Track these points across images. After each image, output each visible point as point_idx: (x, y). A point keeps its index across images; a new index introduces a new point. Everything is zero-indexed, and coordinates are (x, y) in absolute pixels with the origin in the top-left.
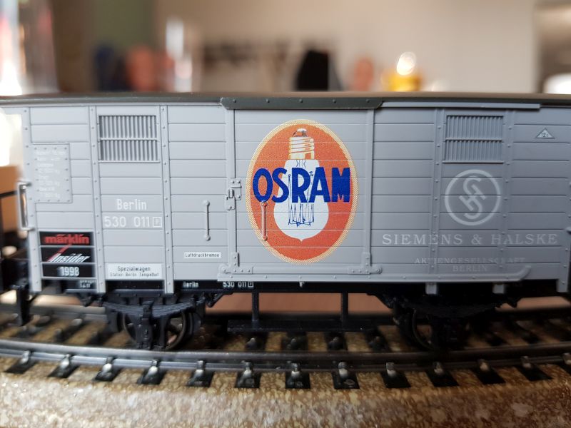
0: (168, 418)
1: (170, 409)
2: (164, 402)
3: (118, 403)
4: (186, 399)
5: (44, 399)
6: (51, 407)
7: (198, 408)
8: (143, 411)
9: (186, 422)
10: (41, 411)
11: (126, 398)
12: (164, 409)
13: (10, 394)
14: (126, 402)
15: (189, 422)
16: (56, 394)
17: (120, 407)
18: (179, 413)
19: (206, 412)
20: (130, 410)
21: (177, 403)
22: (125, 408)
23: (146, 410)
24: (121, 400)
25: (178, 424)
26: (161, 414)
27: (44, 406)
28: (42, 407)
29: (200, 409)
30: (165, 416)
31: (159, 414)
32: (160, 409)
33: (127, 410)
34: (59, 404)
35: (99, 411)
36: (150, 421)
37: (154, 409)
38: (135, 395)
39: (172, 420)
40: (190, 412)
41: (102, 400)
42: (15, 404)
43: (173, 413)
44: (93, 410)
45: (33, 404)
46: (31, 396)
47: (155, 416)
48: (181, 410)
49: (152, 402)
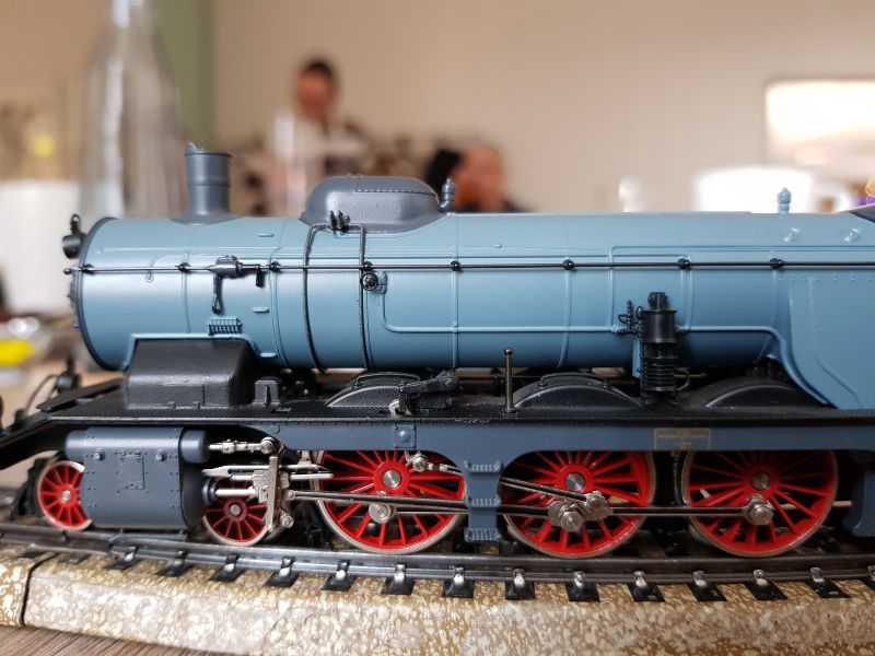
0: (815, 637)
1: (816, 628)
2: (806, 619)
3: (748, 626)
4: (832, 613)
5: (646, 631)
6: (656, 642)
7: (849, 622)
8: (781, 633)
9: (836, 643)
10: (642, 648)
11: (757, 619)
12: (807, 627)
13: (594, 628)
14: (759, 624)
15: (840, 643)
16: (661, 622)
17: (750, 630)
18: (827, 631)
19: (860, 627)
20: (764, 632)
21: (823, 620)
22: (757, 632)
23: (785, 631)
24: (752, 622)
25: (826, 645)
26: (804, 635)
27: (646, 642)
28: (642, 643)
29: (852, 626)
30: (810, 637)
31: (801, 636)
32: (803, 629)
33: (760, 633)
34: (667, 636)
35: (722, 640)
36: (792, 645)
37: (795, 628)
38: (768, 614)
39: (819, 642)
40: (839, 629)
41: (727, 624)
42: (603, 642)
43: (819, 632)
44: (715, 639)
45: (630, 639)
46: (624, 629)
47: (797, 638)
48: (829, 628)
49: (791, 620)
